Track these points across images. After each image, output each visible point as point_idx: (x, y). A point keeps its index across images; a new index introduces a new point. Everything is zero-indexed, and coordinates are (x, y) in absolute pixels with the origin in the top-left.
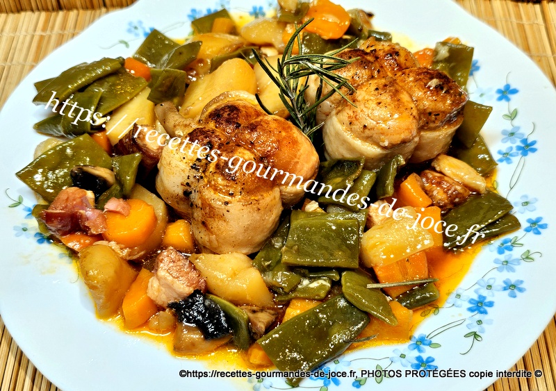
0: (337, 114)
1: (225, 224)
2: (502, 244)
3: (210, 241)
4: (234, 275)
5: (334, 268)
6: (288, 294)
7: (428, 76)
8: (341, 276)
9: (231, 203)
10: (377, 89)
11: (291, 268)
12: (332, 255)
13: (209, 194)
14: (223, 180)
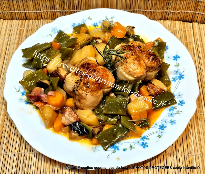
0: (121, 66)
1: (86, 101)
2: (171, 108)
3: (81, 106)
4: (88, 116)
5: (118, 115)
6: (104, 122)
7: (150, 55)
8: (120, 117)
9: (88, 95)
10: (134, 59)
11: (105, 114)
12: (118, 111)
13: (81, 92)
14: (85, 88)
